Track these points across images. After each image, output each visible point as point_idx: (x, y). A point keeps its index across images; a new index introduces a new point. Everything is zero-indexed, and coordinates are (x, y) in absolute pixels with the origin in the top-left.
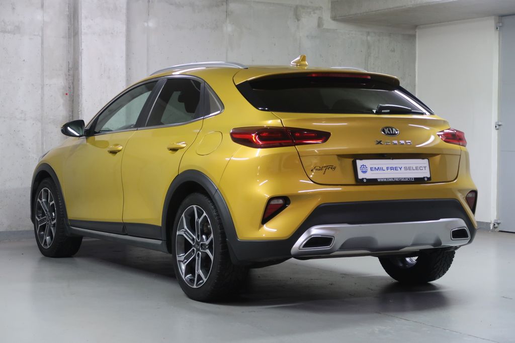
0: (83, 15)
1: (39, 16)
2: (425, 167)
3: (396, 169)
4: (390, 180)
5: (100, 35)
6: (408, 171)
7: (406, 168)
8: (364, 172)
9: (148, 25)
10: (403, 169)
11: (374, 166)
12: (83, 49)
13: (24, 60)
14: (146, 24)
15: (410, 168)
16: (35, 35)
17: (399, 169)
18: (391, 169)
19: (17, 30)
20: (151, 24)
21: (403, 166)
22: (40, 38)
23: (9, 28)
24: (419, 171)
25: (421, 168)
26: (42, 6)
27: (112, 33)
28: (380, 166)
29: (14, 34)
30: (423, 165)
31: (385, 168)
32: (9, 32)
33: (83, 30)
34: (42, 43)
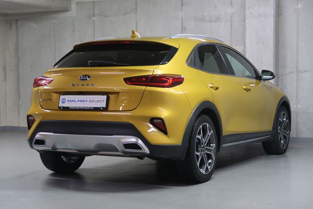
0: (247, 7)
1: (229, 10)
2: (103, 101)
3: (84, 101)
4: (77, 108)
5: (257, 18)
6: (91, 103)
7: (90, 101)
8: (63, 103)
9: (297, 7)
10: (88, 101)
11: (70, 99)
12: (246, 28)
13: (221, 37)
14: (296, 7)
15: (93, 101)
16: (227, 21)
17: (85, 101)
18: (80, 101)
19: (218, 19)
20: (300, 6)
21: (89, 100)
22: (230, 23)
23: (213, 19)
24: (99, 103)
25: (101, 101)
26: (231, 4)
27: (265, 16)
28: (74, 99)
29: (216, 22)
30: (102, 99)
31: (77, 101)
32: (213, 21)
33: (247, 16)
34: (231, 26)
